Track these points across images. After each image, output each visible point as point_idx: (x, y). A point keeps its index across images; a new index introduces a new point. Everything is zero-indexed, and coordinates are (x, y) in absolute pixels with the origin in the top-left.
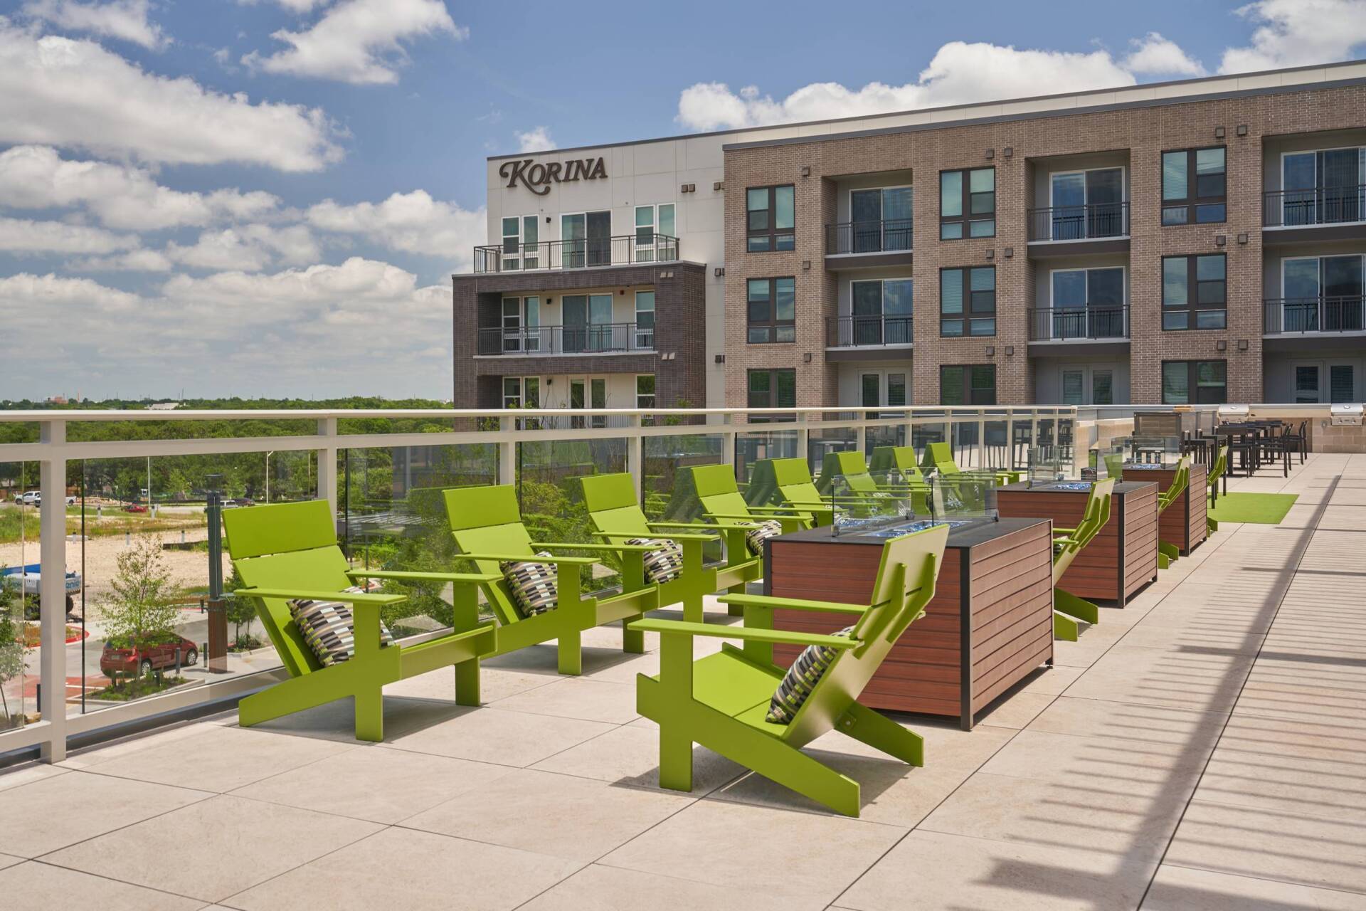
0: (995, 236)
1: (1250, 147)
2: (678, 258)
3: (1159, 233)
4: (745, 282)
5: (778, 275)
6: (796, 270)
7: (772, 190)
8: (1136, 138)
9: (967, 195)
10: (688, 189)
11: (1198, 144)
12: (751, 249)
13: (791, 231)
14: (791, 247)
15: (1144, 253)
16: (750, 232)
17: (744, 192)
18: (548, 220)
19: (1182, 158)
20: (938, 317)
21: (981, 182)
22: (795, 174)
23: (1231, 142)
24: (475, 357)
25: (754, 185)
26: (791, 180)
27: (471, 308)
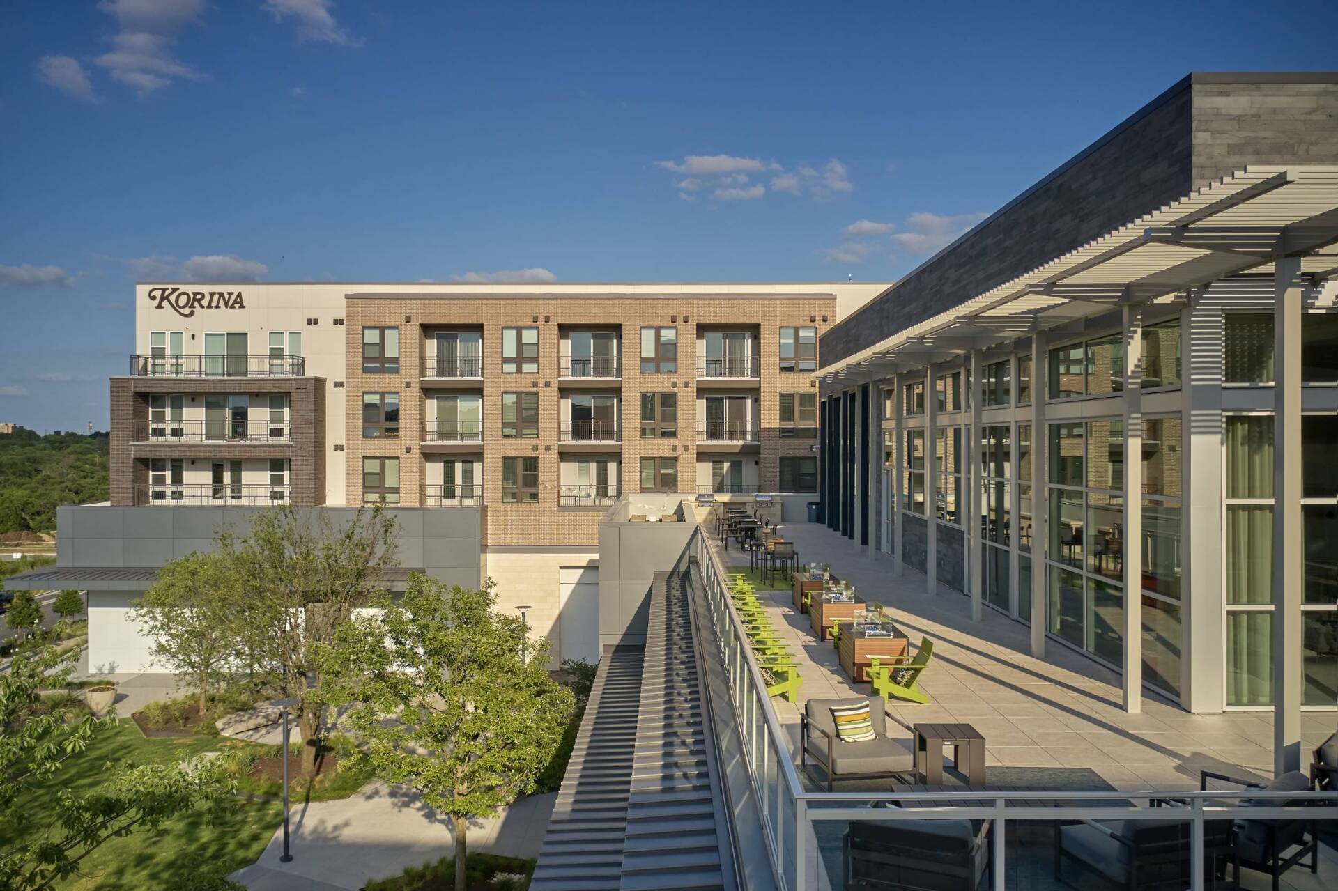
0: (538, 373)
1: (690, 329)
2: (304, 375)
3: (639, 377)
4: (361, 394)
5: (386, 390)
6: (401, 387)
7: (382, 330)
8: (625, 318)
9: (520, 345)
10: (313, 322)
11: (661, 325)
12: (366, 371)
13: (396, 360)
14: (396, 371)
15: (630, 389)
16: (366, 359)
17: (361, 329)
18: (193, 337)
19: (652, 332)
20: (500, 424)
21: (529, 337)
22: (400, 321)
23: (679, 323)
24: (131, 443)
25: (368, 325)
26: (396, 324)
27: (128, 404)
